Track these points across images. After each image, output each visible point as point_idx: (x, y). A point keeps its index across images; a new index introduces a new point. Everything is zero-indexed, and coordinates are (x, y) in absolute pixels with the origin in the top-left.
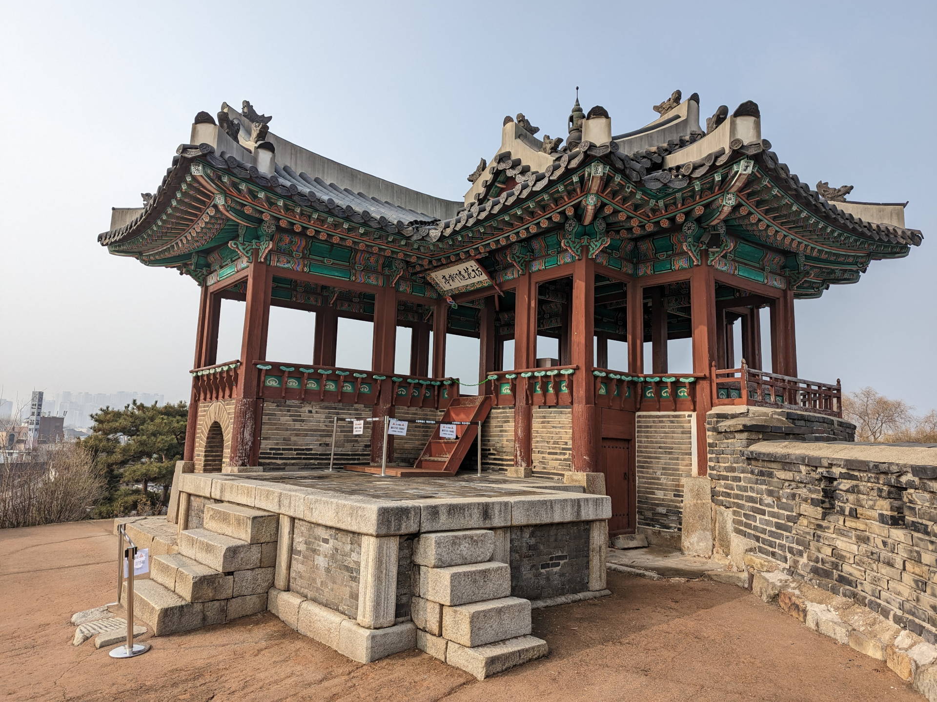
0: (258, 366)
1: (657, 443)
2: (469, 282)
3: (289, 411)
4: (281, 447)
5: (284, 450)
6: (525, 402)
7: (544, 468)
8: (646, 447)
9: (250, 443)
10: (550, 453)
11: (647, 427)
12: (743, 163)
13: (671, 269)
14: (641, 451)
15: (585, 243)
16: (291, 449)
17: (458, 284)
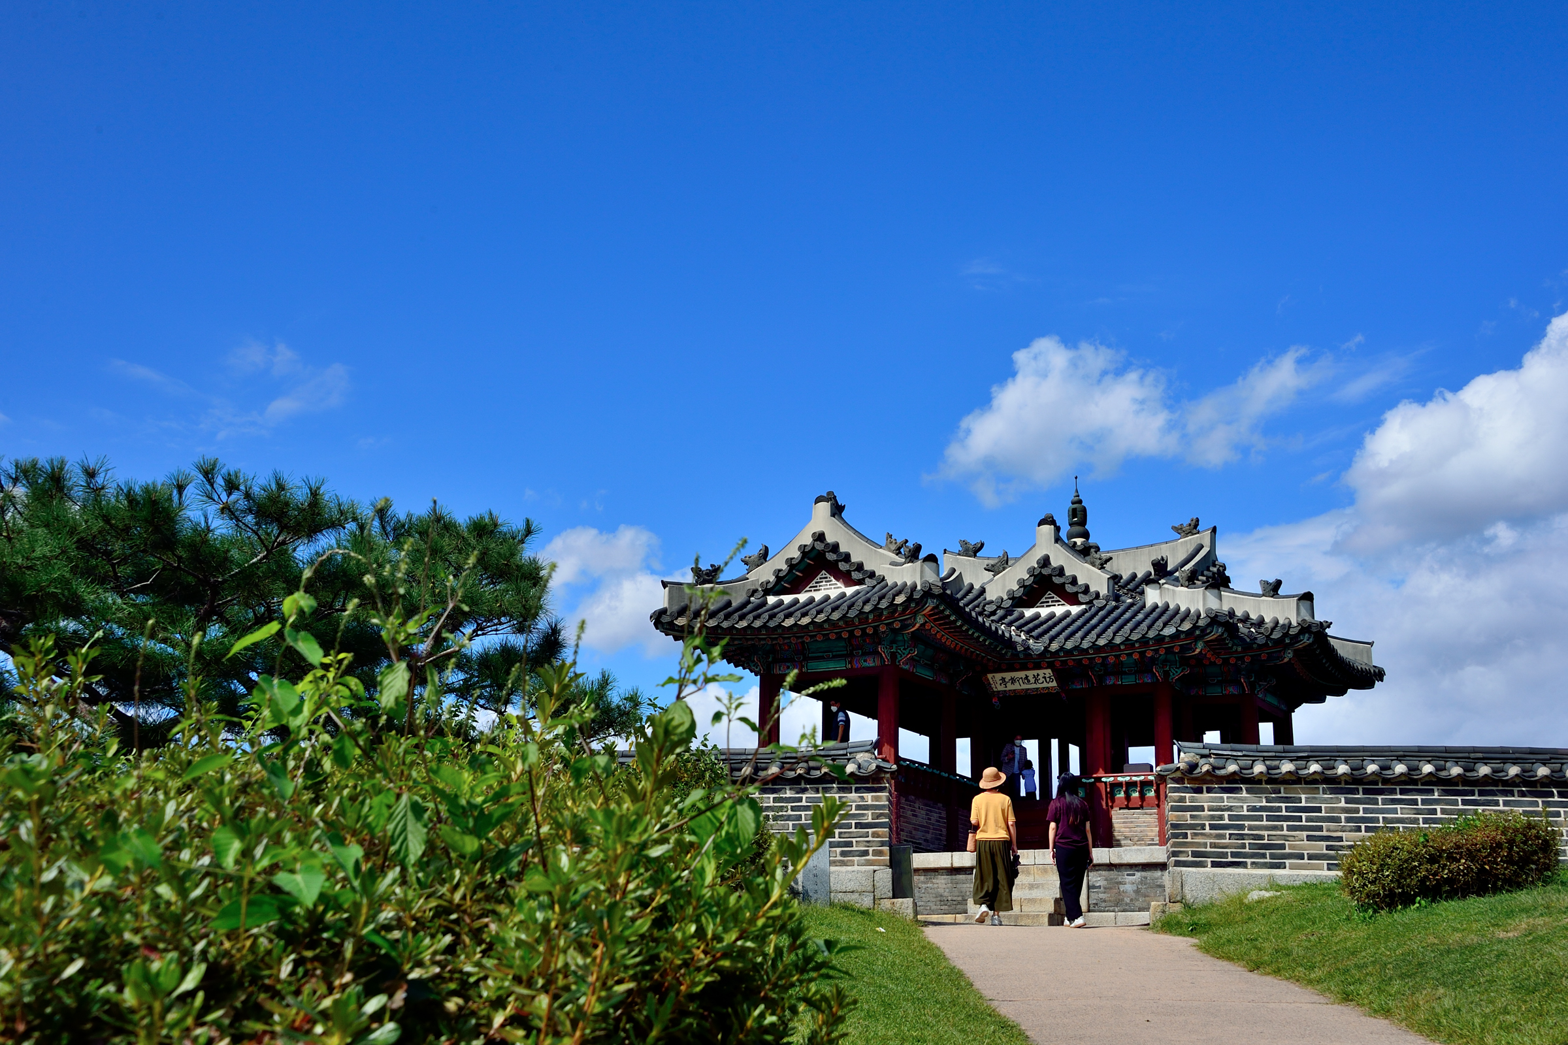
2: (1034, 686)
6: (1105, 805)
12: (1307, 635)
15: (1167, 669)
17: (1017, 687)
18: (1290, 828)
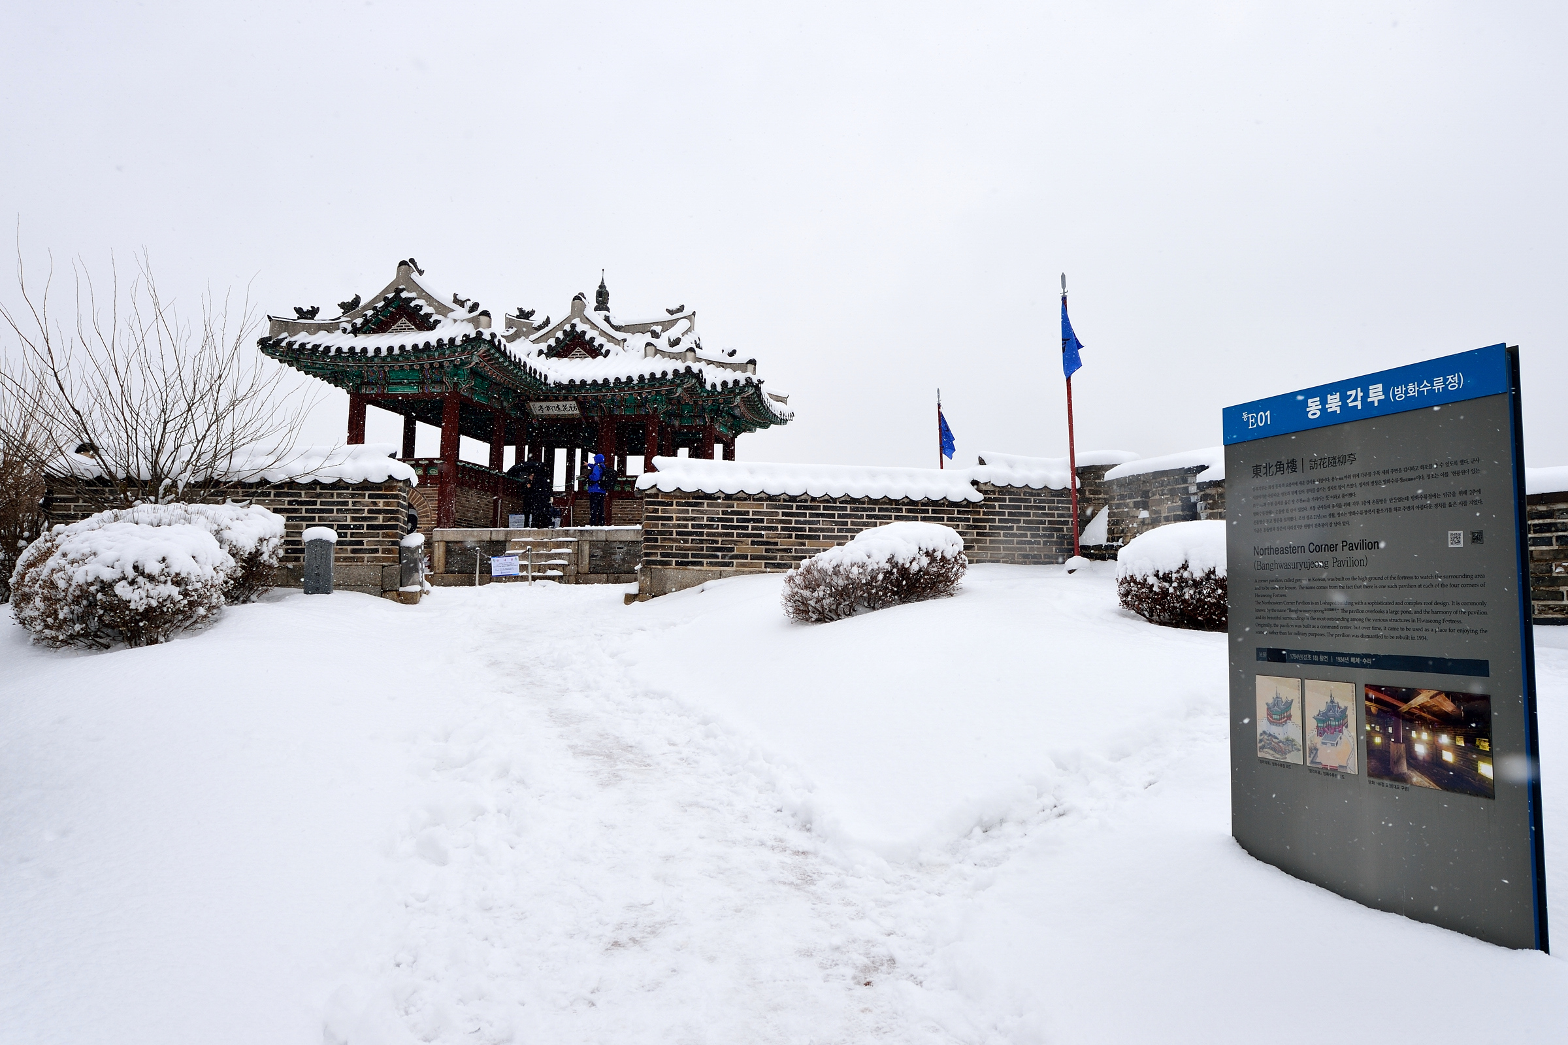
2: (563, 413)
3: (464, 494)
4: (462, 518)
12: (748, 389)
16: (465, 520)
17: (550, 412)
18: (739, 535)
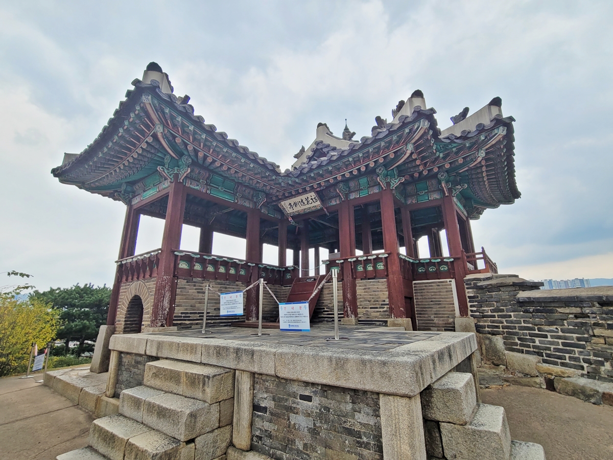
0: (176, 253)
1: (429, 299)
2: (307, 206)
3: (195, 286)
4: (189, 312)
5: (191, 313)
6: (351, 277)
7: (368, 318)
8: (422, 302)
9: (167, 309)
10: (371, 308)
11: (422, 290)
12: (501, 128)
13: (428, 199)
14: (419, 305)
15: (389, 181)
16: (195, 313)
17: (299, 208)
